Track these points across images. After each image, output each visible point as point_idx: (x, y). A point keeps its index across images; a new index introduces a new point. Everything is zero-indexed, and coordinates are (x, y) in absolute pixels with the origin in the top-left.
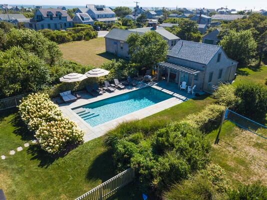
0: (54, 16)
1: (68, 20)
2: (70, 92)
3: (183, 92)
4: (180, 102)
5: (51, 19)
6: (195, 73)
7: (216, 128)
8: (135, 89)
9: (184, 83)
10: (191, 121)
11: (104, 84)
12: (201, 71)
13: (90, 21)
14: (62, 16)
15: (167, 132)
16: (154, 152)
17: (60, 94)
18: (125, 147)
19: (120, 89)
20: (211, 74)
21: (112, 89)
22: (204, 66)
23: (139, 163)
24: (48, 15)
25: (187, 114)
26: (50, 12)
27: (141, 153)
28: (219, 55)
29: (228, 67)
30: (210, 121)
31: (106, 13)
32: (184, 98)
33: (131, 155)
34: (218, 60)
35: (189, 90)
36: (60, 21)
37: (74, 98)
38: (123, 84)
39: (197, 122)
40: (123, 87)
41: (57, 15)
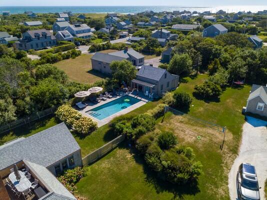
0: (41, 36)
1: (52, 38)
2: (81, 102)
3: (146, 97)
4: (145, 103)
5: (39, 38)
6: (152, 86)
7: (162, 116)
8: (118, 97)
9: (147, 92)
10: (149, 113)
11: (99, 95)
12: (156, 85)
13: (70, 37)
14: (47, 36)
15: (137, 118)
16: (132, 127)
17: (76, 104)
18: (119, 126)
19: (110, 98)
20: (162, 86)
21: (105, 99)
22: (157, 82)
23: (127, 132)
24: (35, 36)
25: (148, 110)
26: (37, 33)
27: (127, 128)
28: (166, 75)
29: (173, 80)
30: (158, 112)
31: (83, 29)
32: (147, 101)
33: (122, 129)
34: (165, 77)
35: (150, 96)
36: (46, 40)
37: (84, 106)
38: (111, 95)
39: (152, 113)
40: (111, 96)
41: (43, 35)
